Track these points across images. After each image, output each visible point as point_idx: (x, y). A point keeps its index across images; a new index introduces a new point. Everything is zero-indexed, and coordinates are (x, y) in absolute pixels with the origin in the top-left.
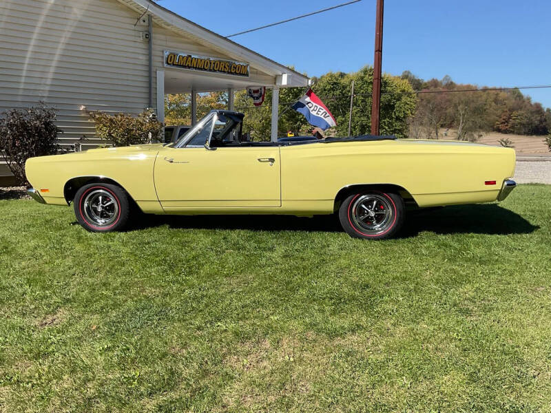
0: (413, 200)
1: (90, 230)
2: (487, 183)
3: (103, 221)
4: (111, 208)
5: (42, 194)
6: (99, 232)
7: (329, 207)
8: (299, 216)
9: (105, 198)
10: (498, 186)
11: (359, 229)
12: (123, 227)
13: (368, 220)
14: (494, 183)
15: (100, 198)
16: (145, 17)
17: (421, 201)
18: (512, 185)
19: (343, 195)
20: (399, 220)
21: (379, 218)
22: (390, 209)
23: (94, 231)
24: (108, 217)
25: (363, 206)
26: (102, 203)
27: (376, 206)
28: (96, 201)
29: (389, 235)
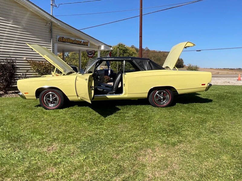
0: (177, 91)
1: (46, 109)
2: (203, 85)
3: (52, 105)
4: (56, 99)
5: (25, 95)
6: (51, 109)
7: (146, 95)
8: (132, 99)
9: (53, 95)
10: (206, 86)
11: (156, 103)
12: (61, 107)
13: (160, 100)
14: (204, 85)
15: (51, 95)
16: (49, 22)
17: (179, 92)
18: (211, 85)
19: (151, 91)
20: (172, 99)
21: (164, 99)
22: (168, 95)
23: (49, 109)
24: (54, 103)
25: (158, 95)
26: (52, 97)
27: (163, 95)
28: (49, 97)
29: (168, 105)
